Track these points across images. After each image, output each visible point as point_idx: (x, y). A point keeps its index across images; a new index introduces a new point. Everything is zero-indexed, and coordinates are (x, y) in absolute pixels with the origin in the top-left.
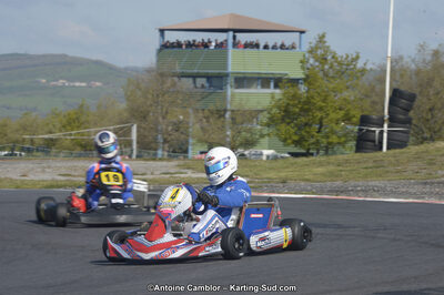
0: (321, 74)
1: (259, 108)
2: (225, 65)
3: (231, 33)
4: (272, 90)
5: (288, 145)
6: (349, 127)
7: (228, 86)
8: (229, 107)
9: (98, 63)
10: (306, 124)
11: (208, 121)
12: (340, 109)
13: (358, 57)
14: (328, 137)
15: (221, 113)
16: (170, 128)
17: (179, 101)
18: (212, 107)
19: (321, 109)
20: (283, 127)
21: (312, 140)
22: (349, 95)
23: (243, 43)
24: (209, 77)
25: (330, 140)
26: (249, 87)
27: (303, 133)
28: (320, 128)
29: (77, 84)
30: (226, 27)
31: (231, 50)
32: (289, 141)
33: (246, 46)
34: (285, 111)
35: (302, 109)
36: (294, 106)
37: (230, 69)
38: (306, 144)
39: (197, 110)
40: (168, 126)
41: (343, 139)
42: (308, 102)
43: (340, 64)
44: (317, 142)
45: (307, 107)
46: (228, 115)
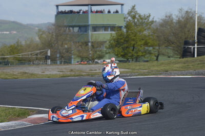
0: (133, 24)
1: (105, 40)
2: (88, 21)
3: (90, 6)
4: (109, 32)
5: (119, 57)
6: (146, 48)
7: (90, 31)
8: (90, 40)
9: (14, 22)
10: (127, 47)
11: (81, 47)
12: (143, 40)
13: (150, 16)
14: (137, 53)
15: (86, 44)
16: (64, 51)
17: (68, 38)
18: (82, 41)
19: (133, 40)
20: (116, 49)
21: (130, 55)
22: (146, 33)
23: (95, 11)
24: (80, 27)
25: (138, 54)
26: (99, 31)
27: (126, 51)
28: (133, 49)
29: (5, 33)
30: (87, 3)
31: (90, 14)
32: (119, 55)
33: (97, 12)
34: (117, 42)
35: (125, 41)
36: (121, 39)
37: (90, 23)
38: (127, 56)
39: (76, 42)
40: (63, 50)
41: (144, 53)
42: (127, 37)
43: (142, 19)
44: (132, 56)
45: (127, 39)
46: (90, 44)
